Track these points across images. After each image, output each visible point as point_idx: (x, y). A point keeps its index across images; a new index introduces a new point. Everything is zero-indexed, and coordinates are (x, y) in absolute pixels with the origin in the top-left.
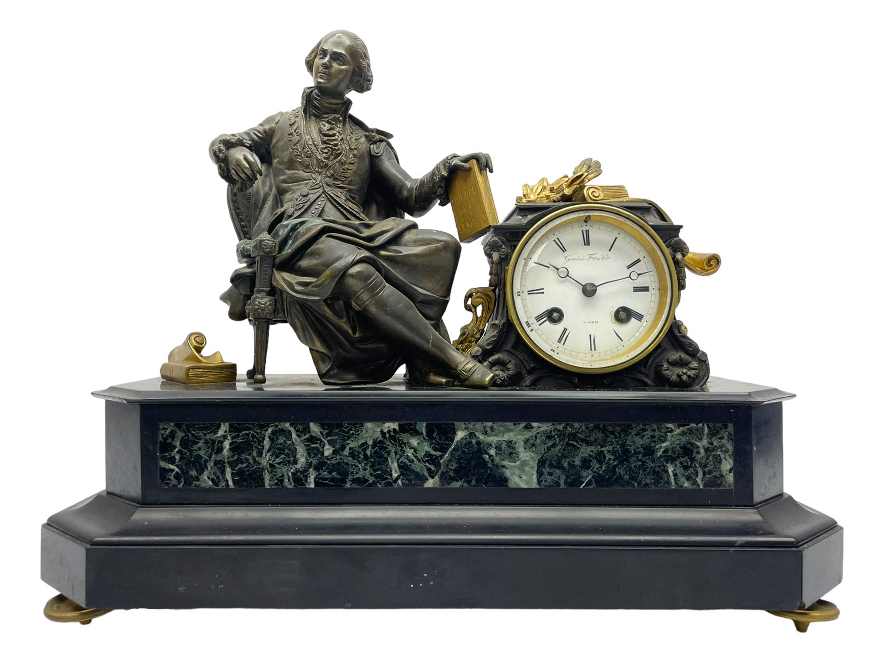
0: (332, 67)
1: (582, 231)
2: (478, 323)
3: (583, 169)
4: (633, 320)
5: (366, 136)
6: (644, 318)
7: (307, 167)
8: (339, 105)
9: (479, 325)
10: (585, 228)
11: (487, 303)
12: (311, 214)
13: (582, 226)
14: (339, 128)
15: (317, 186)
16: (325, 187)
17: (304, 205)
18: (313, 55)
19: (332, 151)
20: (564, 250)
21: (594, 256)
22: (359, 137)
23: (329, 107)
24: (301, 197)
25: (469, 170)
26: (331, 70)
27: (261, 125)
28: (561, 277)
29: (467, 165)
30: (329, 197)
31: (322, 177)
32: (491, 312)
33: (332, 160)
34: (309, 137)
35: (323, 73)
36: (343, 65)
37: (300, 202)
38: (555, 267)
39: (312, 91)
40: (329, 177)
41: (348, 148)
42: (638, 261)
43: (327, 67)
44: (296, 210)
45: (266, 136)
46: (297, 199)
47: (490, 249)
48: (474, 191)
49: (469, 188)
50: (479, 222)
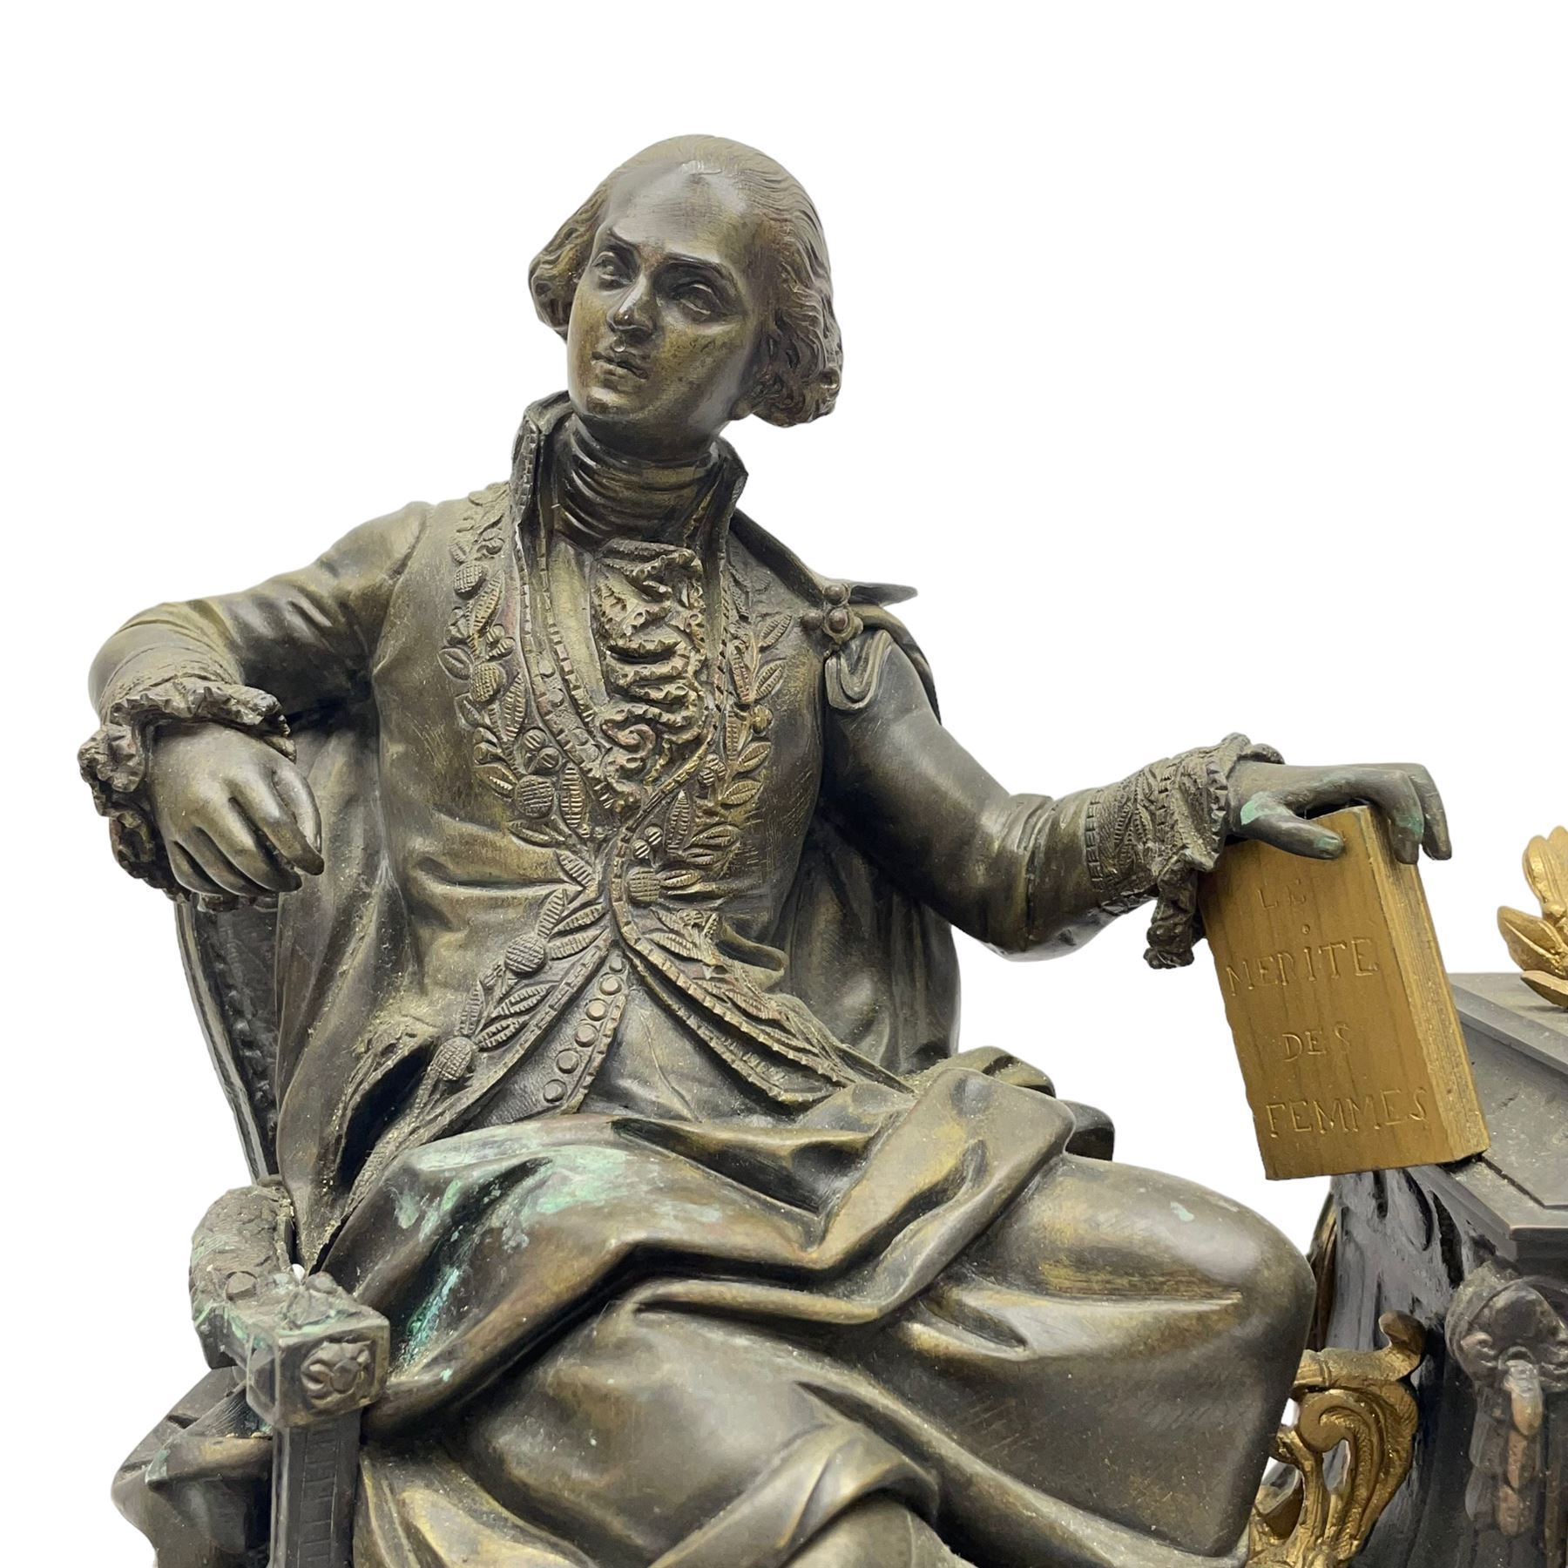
0: (663, 329)
2: (1330, 1531)
5: (806, 626)
7: (541, 820)
8: (685, 492)
9: (1337, 1537)
11: (1375, 1438)
12: (558, 1075)
14: (686, 608)
15: (584, 917)
16: (623, 920)
17: (524, 1026)
18: (567, 253)
19: (659, 735)
22: (776, 632)
23: (636, 504)
24: (511, 979)
26: (656, 347)
27: (328, 564)
30: (641, 968)
31: (607, 866)
32: (1392, 1482)
33: (656, 780)
34: (547, 666)
35: (619, 365)
36: (717, 316)
37: (504, 1009)
39: (559, 424)
40: (643, 862)
41: (728, 703)
43: (637, 333)
44: (482, 1050)
45: (350, 624)
46: (488, 990)
47: (1492, 1347)
48: (1359, 963)
49: (1332, 944)
50: (1388, 1124)
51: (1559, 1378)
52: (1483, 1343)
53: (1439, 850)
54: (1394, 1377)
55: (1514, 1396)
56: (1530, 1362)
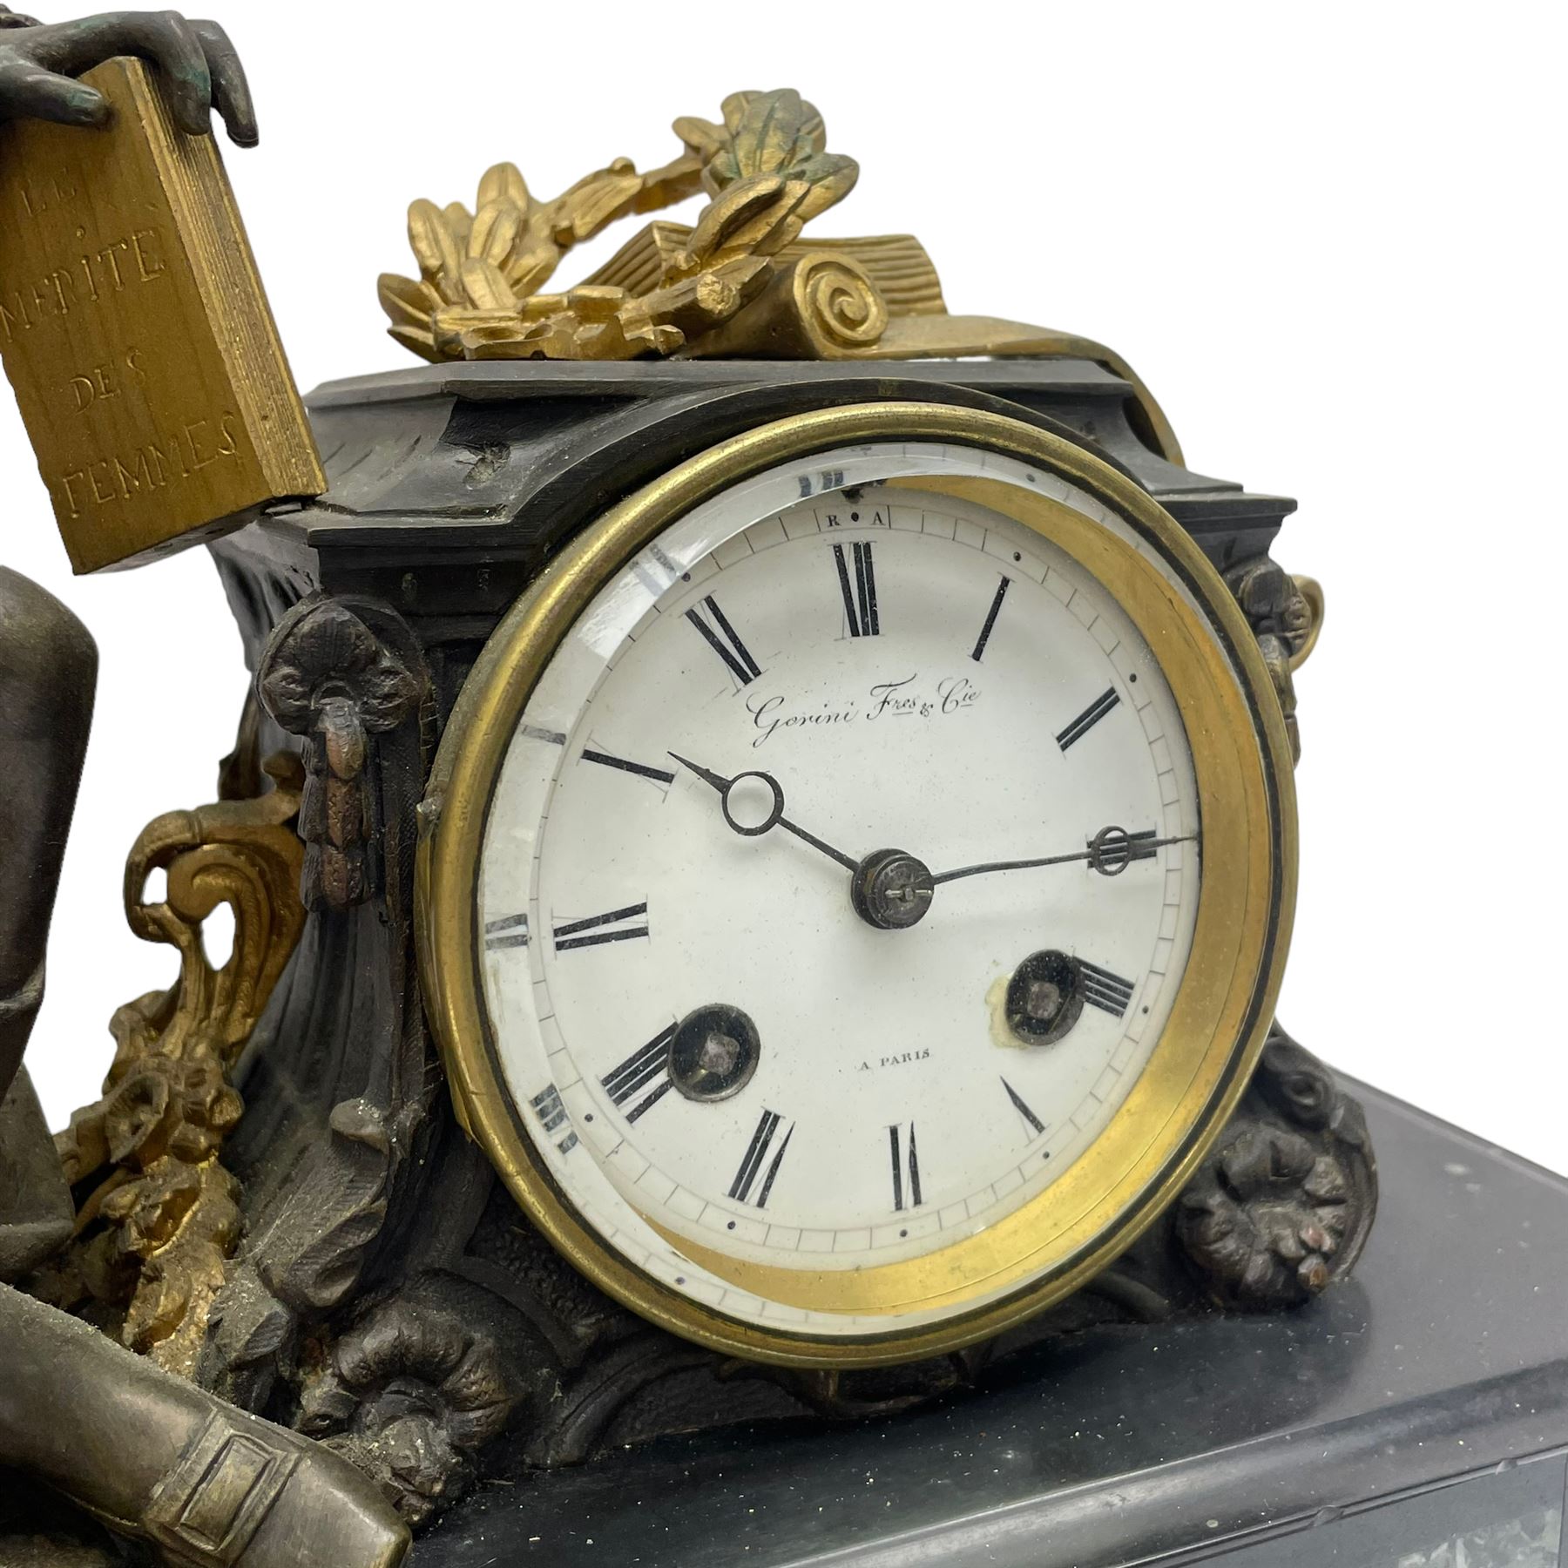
1: (838, 550)
3: (767, 152)
4: (1091, 1015)
6: (1135, 994)
10: (848, 535)
11: (262, 896)
13: (832, 521)
20: (745, 669)
21: (900, 695)
25: (104, 121)
28: (739, 829)
29: (82, 91)
32: (286, 943)
38: (705, 774)
42: (1108, 701)
47: (300, 682)
48: (144, 263)
49: (113, 245)
50: (197, 467)
51: (384, 714)
52: (285, 677)
53: (245, 135)
54: (277, 820)
55: (329, 736)
56: (351, 698)
